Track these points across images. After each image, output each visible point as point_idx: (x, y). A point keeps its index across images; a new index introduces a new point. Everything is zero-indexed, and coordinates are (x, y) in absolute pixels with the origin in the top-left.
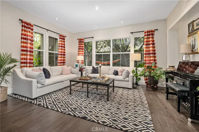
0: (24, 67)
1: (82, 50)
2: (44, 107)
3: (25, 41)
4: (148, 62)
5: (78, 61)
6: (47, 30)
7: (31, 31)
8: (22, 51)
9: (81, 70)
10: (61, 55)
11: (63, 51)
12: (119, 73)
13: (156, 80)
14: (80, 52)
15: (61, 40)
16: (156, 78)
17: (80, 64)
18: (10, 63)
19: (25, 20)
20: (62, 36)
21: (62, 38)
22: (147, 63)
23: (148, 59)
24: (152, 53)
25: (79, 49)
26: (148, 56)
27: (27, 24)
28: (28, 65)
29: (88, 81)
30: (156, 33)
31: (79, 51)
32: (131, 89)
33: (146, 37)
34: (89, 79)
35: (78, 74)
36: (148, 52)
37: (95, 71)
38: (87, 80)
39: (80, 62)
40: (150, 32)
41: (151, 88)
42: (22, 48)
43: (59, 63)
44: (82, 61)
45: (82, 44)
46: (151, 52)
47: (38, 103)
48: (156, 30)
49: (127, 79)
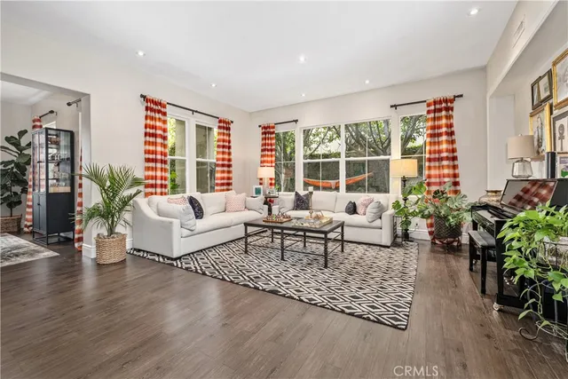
0: (152, 194)
1: (270, 153)
2: (196, 272)
3: (152, 139)
4: (438, 180)
5: (261, 179)
6: (193, 111)
7: (162, 118)
8: (148, 160)
9: (269, 202)
10: (223, 165)
11: (226, 156)
12: (360, 210)
13: (450, 225)
14: (266, 159)
15: (222, 131)
16: (452, 220)
17: (266, 189)
18: (131, 186)
19: (151, 95)
20: (224, 122)
21: (224, 128)
22: (435, 184)
23: (437, 172)
24: (447, 158)
25: (263, 150)
26: (437, 164)
27: (156, 103)
28: (159, 190)
29: (284, 225)
30: (456, 105)
31: (262, 156)
32: (388, 247)
33: (432, 115)
34: (285, 220)
35: (261, 211)
36: (437, 156)
37: (302, 203)
38: (281, 223)
39: (266, 182)
40: (440, 102)
41: (443, 247)
42: (147, 156)
43: (217, 184)
44: (271, 179)
45: (271, 139)
46: (444, 155)
47: (185, 266)
48: (458, 96)
49: (378, 223)
